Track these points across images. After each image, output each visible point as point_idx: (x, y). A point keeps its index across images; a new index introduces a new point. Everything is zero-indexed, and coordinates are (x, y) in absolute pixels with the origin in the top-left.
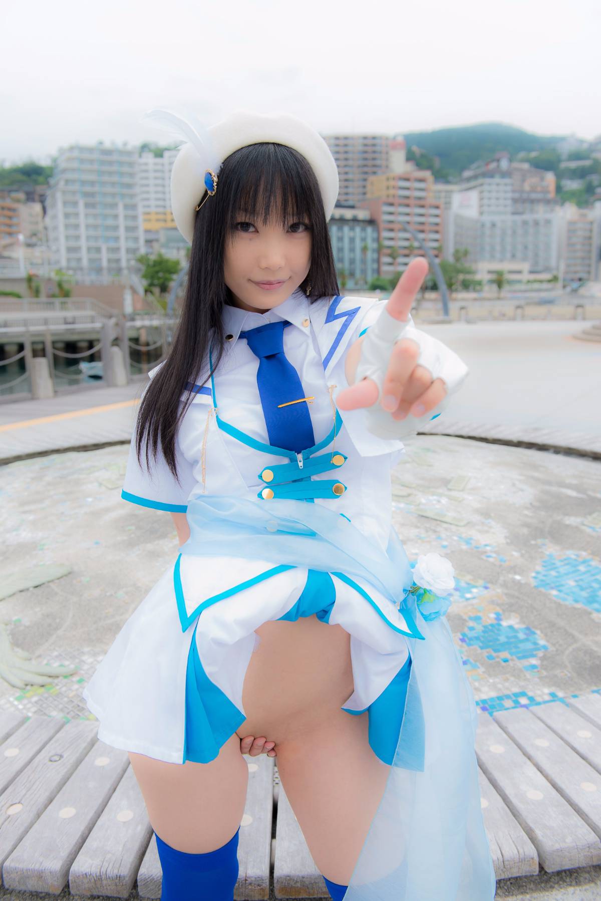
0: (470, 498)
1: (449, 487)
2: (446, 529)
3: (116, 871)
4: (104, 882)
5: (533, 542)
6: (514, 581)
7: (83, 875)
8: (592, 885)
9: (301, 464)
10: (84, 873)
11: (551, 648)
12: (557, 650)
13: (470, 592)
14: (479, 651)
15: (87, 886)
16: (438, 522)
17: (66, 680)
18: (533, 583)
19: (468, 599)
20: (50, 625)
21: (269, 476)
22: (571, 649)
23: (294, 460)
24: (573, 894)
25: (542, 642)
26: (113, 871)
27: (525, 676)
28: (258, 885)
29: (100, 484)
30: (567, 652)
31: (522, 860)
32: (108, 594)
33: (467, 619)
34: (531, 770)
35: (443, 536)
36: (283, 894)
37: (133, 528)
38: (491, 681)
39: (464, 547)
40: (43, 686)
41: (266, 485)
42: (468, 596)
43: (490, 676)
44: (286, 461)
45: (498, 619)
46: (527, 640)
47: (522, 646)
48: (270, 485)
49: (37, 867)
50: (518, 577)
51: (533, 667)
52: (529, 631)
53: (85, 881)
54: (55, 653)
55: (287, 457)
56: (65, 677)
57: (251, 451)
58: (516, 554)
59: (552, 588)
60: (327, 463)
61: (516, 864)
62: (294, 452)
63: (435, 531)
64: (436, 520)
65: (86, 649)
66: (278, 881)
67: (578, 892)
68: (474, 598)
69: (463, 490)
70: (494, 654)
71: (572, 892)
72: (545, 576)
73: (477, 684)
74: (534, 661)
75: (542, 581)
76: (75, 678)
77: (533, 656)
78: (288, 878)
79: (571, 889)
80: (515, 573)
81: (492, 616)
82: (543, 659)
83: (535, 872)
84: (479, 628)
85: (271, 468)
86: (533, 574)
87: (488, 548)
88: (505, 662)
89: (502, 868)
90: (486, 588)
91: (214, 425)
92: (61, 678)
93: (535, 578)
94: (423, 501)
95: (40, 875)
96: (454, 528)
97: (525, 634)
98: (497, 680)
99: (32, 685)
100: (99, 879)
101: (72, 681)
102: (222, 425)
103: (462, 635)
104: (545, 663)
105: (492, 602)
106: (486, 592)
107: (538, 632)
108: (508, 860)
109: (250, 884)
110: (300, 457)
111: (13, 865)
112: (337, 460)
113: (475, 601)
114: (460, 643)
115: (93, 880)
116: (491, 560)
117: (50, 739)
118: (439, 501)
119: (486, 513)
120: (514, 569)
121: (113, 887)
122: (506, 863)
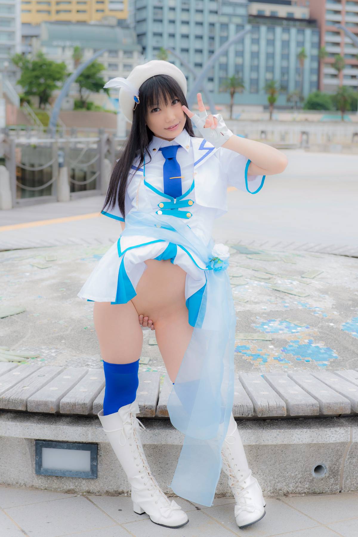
0: (317, 283)
1: (303, 276)
2: (291, 298)
3: (82, 402)
4: (77, 407)
5: (352, 308)
6: (328, 326)
7: (67, 403)
8: (317, 429)
9: (175, 202)
10: (67, 402)
11: (339, 358)
12: (343, 360)
13: (296, 329)
14: (292, 356)
15: (68, 409)
16: (286, 294)
17: (32, 360)
18: (341, 327)
19: (293, 333)
20: (17, 336)
21: (162, 205)
22: (353, 360)
23: (172, 201)
24: (306, 432)
25: (334, 355)
26: (81, 402)
27: (318, 368)
28: (150, 409)
29: (33, 266)
30: (350, 361)
31: (279, 407)
32: (53, 322)
33: (290, 342)
34: (297, 387)
35: (287, 301)
36: (162, 414)
37: (65, 289)
38: (295, 369)
39: (300, 308)
40: (20, 362)
41: (160, 209)
42: (294, 331)
43: (295, 367)
44: (170, 201)
45: (310, 343)
46: (325, 353)
47: (321, 356)
48: (162, 209)
49: (44, 400)
50: (332, 324)
51: (324, 365)
52: (329, 349)
53: (68, 406)
54: (24, 349)
55: (170, 199)
56: (33, 358)
57: (156, 194)
58: (335, 313)
59: (353, 331)
60: (186, 204)
61: (275, 409)
62: (173, 198)
63: (282, 298)
64: (285, 293)
65: (43, 347)
66: (160, 407)
67: (308, 432)
68: (297, 332)
69: (313, 278)
70: (301, 358)
71: (305, 431)
72: (352, 325)
73: (286, 370)
74: (326, 363)
75: (348, 327)
76: (39, 359)
77: (327, 360)
78: (165, 406)
79: (305, 430)
80: (331, 322)
81: (307, 341)
82: (331, 362)
83: (284, 414)
84: (295, 345)
85: (163, 203)
86: (344, 324)
87: (317, 309)
88: (307, 361)
89: (268, 410)
90: (307, 328)
91: (143, 183)
92: (30, 359)
93: (344, 326)
94: (279, 282)
95: (46, 404)
96: (297, 298)
97: (325, 350)
98: (300, 369)
99: (12, 362)
100: (75, 405)
101: (38, 360)
102: (146, 184)
103: (283, 348)
104: (333, 364)
105: (310, 335)
106: (307, 330)
107: (335, 351)
108: (271, 407)
109: (146, 408)
110: (175, 200)
111: (32, 399)
112: (190, 203)
113: (297, 334)
114: (281, 352)
115: (71, 405)
116: (317, 315)
117: (35, 371)
118: (291, 283)
119: (325, 292)
120: (331, 321)
121: (81, 409)
122: (270, 408)
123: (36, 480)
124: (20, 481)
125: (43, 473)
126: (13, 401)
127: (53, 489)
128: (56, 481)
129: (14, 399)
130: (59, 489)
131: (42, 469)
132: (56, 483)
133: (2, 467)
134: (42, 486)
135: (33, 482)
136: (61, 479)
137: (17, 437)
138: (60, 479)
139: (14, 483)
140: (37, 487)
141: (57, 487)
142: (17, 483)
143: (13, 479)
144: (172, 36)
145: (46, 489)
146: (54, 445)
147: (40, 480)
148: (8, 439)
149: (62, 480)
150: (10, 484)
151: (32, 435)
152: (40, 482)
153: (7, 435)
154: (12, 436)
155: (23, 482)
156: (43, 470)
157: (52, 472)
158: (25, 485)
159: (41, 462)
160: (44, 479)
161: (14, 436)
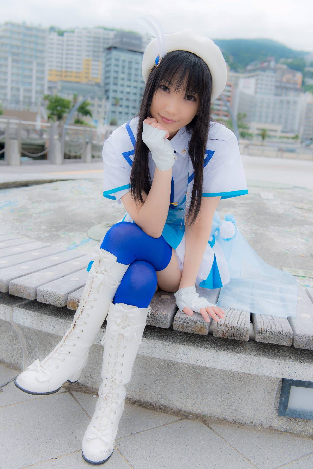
123: (276, 420)
124: (255, 421)
125: (288, 415)
126: (276, 335)
127: (296, 432)
128: (300, 423)
129: (277, 332)
130: (303, 433)
131: (287, 410)
132: (300, 426)
133: (235, 404)
134: (282, 428)
135: (271, 422)
136: (307, 422)
137: (273, 376)
138: (305, 421)
139: (248, 422)
140: (276, 428)
141: (301, 430)
142: (251, 423)
143: (246, 418)
144: (122, 92)
145: (287, 432)
146: (307, 384)
147: (280, 421)
148: (257, 377)
149: (309, 422)
150: (242, 423)
151: (293, 375)
152: (280, 424)
153: (258, 373)
154: (266, 374)
155: (259, 422)
156: (289, 411)
157: (300, 414)
158: (261, 426)
159: (288, 402)
160: (286, 420)
161: (269, 375)
